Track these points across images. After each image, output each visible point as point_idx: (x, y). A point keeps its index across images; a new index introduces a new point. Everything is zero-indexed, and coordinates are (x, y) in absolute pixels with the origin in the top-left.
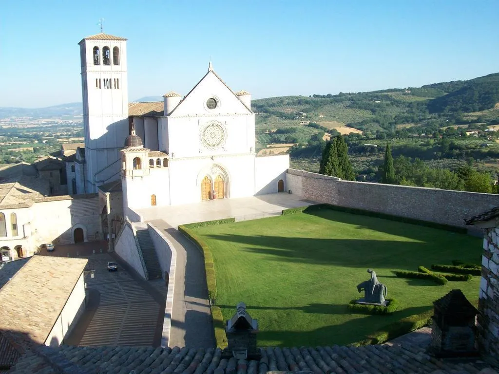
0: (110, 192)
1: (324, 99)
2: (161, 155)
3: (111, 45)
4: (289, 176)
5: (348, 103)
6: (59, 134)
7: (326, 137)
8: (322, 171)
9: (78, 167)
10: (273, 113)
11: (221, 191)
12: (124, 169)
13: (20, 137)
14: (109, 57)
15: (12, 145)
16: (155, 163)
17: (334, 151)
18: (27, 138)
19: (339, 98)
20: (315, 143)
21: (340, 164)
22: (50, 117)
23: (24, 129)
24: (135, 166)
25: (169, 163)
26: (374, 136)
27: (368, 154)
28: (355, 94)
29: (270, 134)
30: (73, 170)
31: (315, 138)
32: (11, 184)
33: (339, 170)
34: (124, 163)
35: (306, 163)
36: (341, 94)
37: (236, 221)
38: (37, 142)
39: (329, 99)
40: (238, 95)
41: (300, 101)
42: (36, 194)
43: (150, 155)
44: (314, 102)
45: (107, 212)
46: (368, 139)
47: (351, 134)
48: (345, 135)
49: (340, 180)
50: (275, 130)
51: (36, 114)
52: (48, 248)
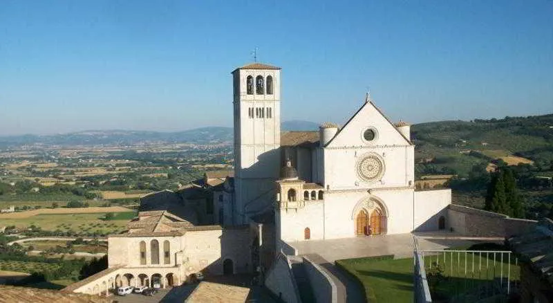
0: (263, 223)
1: (487, 124)
2: (316, 187)
3: (265, 74)
4: (451, 212)
5: (516, 128)
6: (194, 160)
7: (490, 168)
8: (488, 208)
9: (226, 196)
10: (429, 141)
11: (377, 227)
12: (279, 200)
13: (154, 162)
14: (261, 86)
15: (146, 170)
16: (310, 195)
17: (500, 187)
18: (161, 163)
19: (506, 123)
20: (477, 175)
21: (507, 201)
22: (184, 142)
23: (158, 153)
24: (289, 198)
25: (325, 196)
26: (548, 167)
27: (541, 187)
28: (524, 118)
29: (425, 164)
30: (221, 199)
31: (477, 168)
32: (160, 212)
33: (507, 207)
34: (279, 194)
35: (466, 197)
36: (507, 118)
37: (395, 258)
38: (171, 167)
39: (493, 124)
40: (397, 126)
41: (458, 127)
42: (187, 223)
43: (305, 187)
44: (476, 127)
45: (259, 244)
46: (540, 170)
47: (521, 165)
48: (513, 166)
49: (508, 217)
50: (430, 160)
51: (171, 138)
52: (198, 278)
